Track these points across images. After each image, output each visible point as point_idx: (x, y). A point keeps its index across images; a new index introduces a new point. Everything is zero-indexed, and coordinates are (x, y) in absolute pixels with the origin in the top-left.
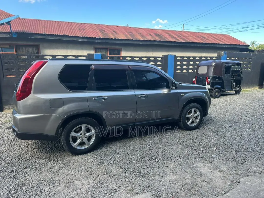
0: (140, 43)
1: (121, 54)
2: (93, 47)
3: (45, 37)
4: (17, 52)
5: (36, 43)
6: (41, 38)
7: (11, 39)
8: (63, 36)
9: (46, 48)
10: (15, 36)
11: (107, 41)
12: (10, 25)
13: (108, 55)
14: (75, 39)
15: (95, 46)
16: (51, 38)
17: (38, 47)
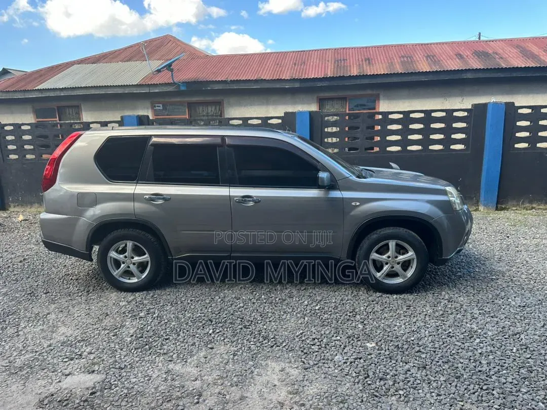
0: (423, 78)
1: (377, 107)
2: (315, 98)
3: (227, 87)
4: (190, 116)
5: (218, 98)
6: (221, 88)
7: (178, 93)
8: (256, 81)
9: (231, 105)
10: (183, 88)
11: (341, 83)
12: (172, 71)
13: (347, 112)
14: (278, 86)
15: (320, 95)
16: (236, 86)
17: (219, 104)
